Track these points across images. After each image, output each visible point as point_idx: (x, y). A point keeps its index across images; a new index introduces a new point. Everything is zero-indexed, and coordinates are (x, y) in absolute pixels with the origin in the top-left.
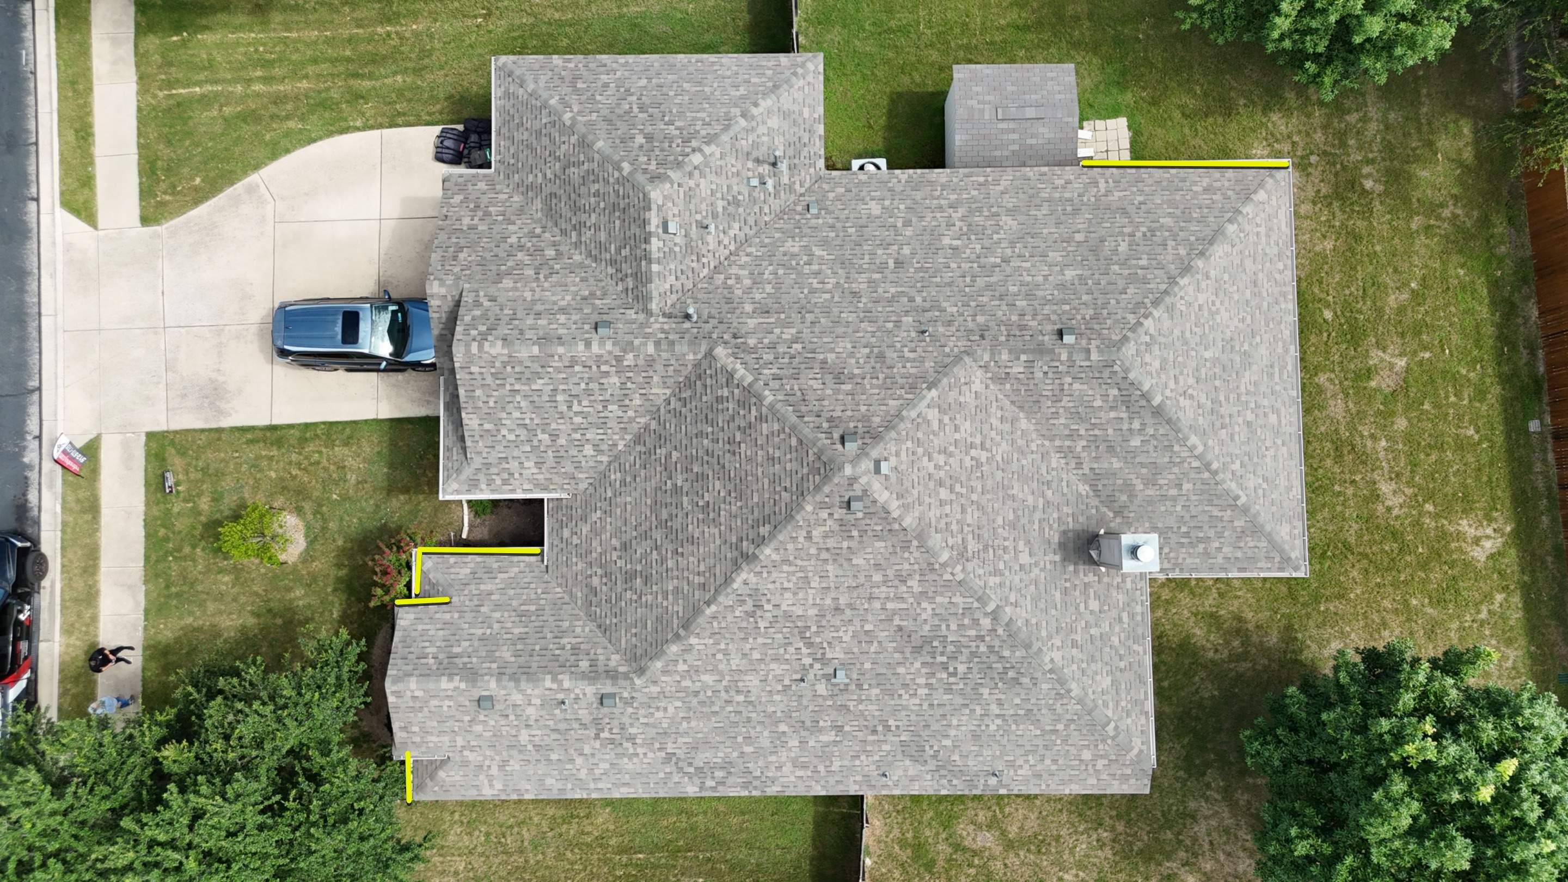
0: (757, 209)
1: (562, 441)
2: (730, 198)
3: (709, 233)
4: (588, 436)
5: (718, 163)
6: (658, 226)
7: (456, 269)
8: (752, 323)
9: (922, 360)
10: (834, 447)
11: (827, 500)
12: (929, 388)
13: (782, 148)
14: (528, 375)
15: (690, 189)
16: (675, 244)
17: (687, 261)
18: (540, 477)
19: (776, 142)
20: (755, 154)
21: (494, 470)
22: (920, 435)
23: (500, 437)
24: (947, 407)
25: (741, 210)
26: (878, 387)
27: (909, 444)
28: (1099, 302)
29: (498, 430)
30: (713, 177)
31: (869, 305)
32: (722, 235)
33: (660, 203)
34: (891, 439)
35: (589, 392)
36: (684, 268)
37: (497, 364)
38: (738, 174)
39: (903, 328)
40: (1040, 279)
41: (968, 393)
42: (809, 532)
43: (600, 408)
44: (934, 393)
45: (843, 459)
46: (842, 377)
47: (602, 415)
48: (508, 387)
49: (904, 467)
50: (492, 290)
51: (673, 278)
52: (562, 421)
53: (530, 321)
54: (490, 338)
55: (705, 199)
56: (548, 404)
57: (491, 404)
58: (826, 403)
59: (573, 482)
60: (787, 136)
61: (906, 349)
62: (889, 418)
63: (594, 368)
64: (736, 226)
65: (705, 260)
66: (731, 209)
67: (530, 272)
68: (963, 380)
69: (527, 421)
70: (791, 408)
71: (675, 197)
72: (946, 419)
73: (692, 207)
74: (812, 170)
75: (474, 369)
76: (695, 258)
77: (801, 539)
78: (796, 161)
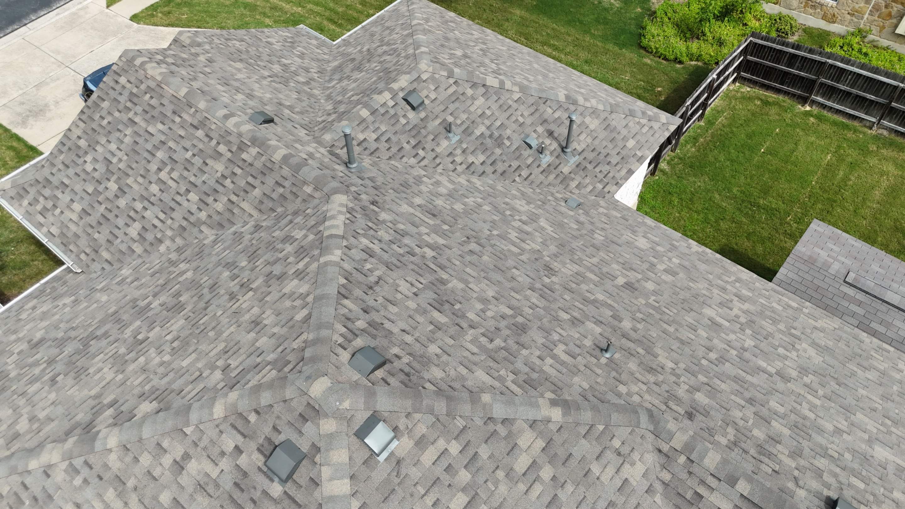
0: (515, 164)
1: (122, 203)
2: (496, 134)
3: (447, 138)
4: (148, 214)
5: (510, 102)
6: (402, 89)
8: (406, 209)
9: (575, 371)
10: (340, 350)
11: (253, 418)
12: (554, 403)
13: (583, 146)
14: (155, 113)
15: (463, 94)
16: (405, 116)
17: (404, 138)
18: (73, 228)
19: (582, 137)
20: (552, 127)
21: (47, 192)
22: (484, 452)
23: (80, 161)
24: (562, 453)
25: (498, 151)
26: (481, 347)
27: (454, 448)
29: (86, 153)
30: (495, 107)
31: (557, 287)
32: (459, 151)
33: (424, 77)
34: (431, 411)
35: (187, 165)
36: (394, 139)
37: (143, 87)
38: (521, 125)
39: (580, 330)
40: (829, 426)
41: (610, 471)
42: (187, 456)
43: (182, 190)
44: (556, 414)
45: (331, 369)
46: (447, 306)
47: (178, 198)
48: (131, 115)
49: (415, 473)
50: (220, 60)
51: (374, 136)
52: (140, 180)
53: (212, 81)
55: (470, 113)
56: (146, 155)
57: (105, 122)
58: (394, 309)
59: (93, 255)
60: (597, 142)
61: (562, 347)
62: (457, 385)
63: (214, 142)
64: (482, 158)
65: (421, 153)
66: (488, 141)
67: (266, 73)
68: (616, 443)
69: (114, 160)
70: (343, 281)
71: (443, 86)
72: (546, 473)
73: (452, 107)
74: (600, 186)
75: (123, 80)
76: (413, 142)
77: (167, 461)
78: (590, 167)
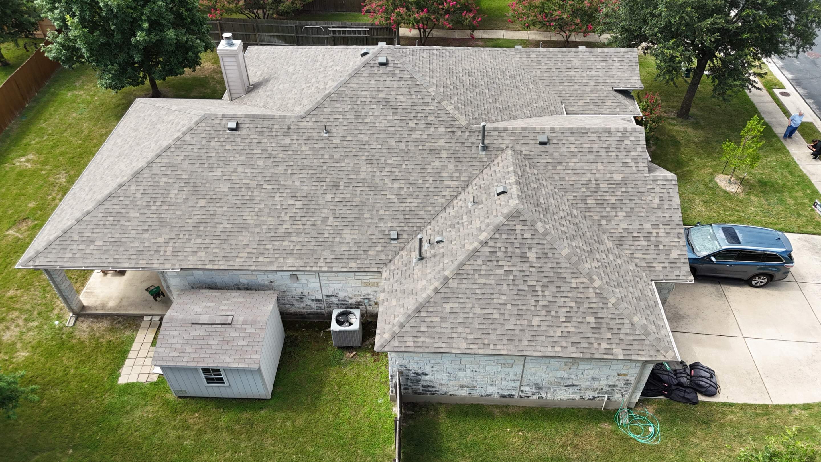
0: (437, 229)
5: (466, 241)
7: (657, 189)
8: (442, 143)
15: (488, 218)
19: (420, 273)
25: (449, 223)
28: (205, 150)
33: (510, 201)
36: (490, 178)
39: (340, 135)
40: (239, 170)
50: (627, 171)
53: (595, 147)
54: (620, 135)
62: (357, 75)
64: (452, 214)
65: (476, 187)
66: (457, 220)
67: (603, 186)
73: (486, 209)
74: (392, 268)
76: (482, 186)
78: (404, 269)
